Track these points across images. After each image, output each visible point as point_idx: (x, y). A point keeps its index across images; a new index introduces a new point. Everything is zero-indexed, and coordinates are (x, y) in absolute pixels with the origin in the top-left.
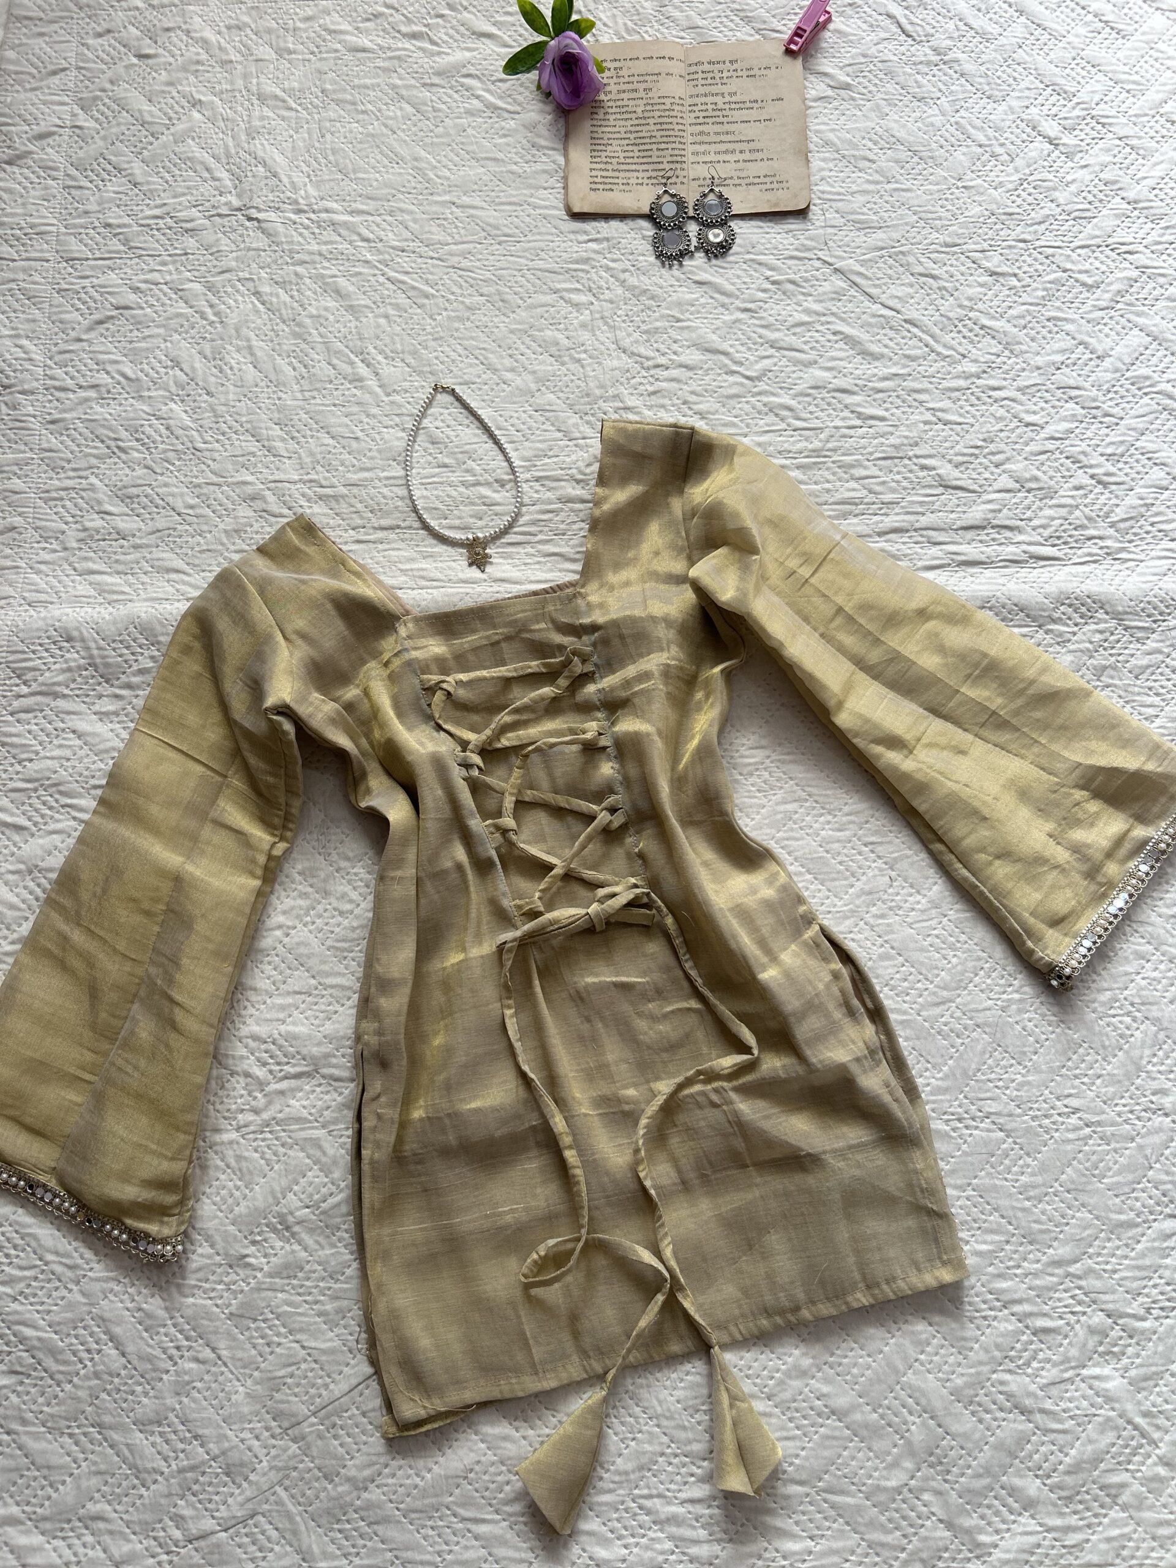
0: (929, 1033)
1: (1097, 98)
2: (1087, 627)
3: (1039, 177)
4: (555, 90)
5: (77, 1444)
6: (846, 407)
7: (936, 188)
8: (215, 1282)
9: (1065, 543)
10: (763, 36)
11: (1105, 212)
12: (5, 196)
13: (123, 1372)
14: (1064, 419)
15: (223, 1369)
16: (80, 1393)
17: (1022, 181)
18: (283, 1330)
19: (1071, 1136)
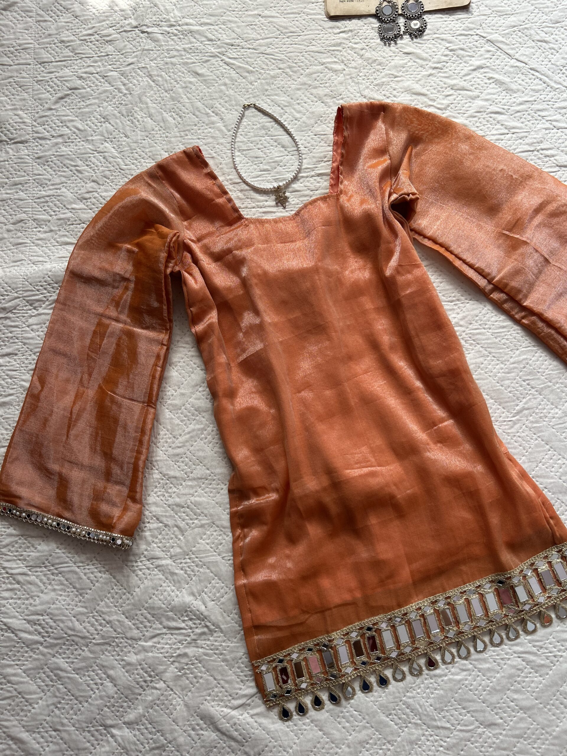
5: (93, 736)
6: (498, 122)
8: (163, 644)
13: (115, 696)
15: (171, 692)
16: (92, 708)
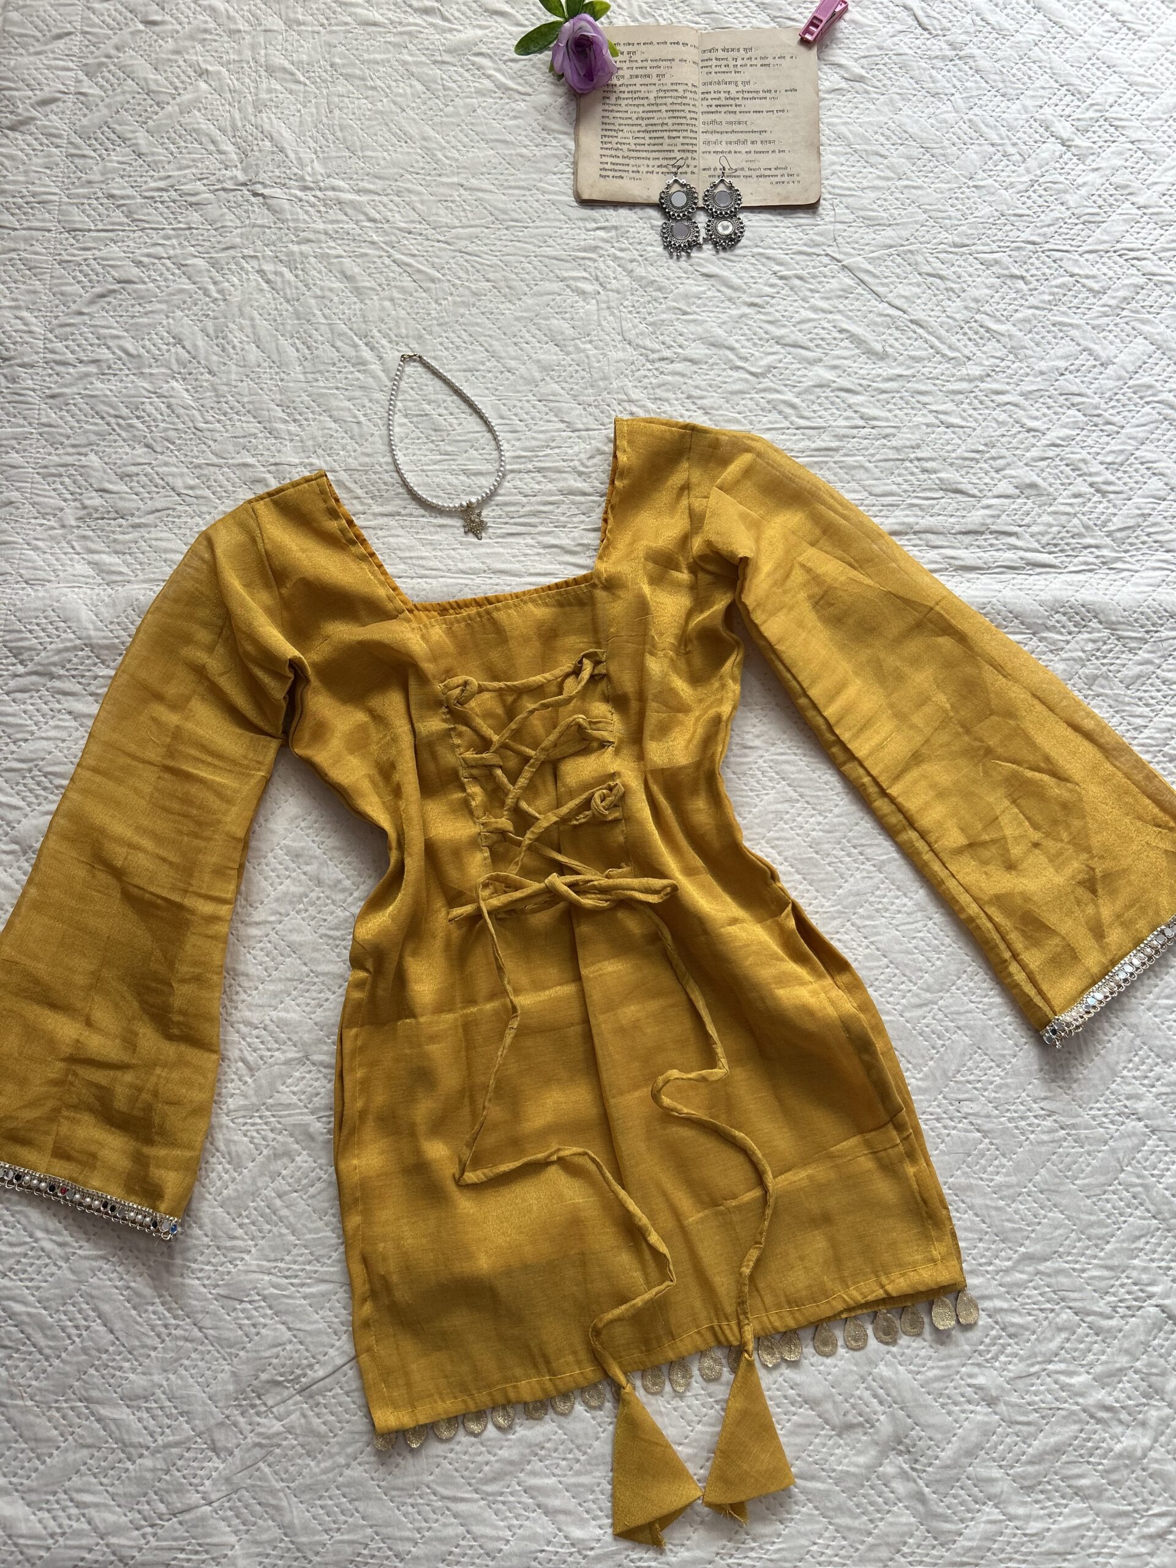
0: (911, 1034)
1: (1111, 100)
2: (1080, 636)
3: (1050, 179)
4: (568, 73)
5: (64, 1417)
6: (850, 407)
7: (947, 186)
8: (203, 1263)
9: (1062, 551)
10: (779, 24)
11: (1114, 217)
12: (7, 163)
13: (111, 1349)
14: (1064, 426)
15: (210, 1348)
16: (68, 1368)
17: (1033, 182)
18: (269, 1312)
19: (1045, 1137)
